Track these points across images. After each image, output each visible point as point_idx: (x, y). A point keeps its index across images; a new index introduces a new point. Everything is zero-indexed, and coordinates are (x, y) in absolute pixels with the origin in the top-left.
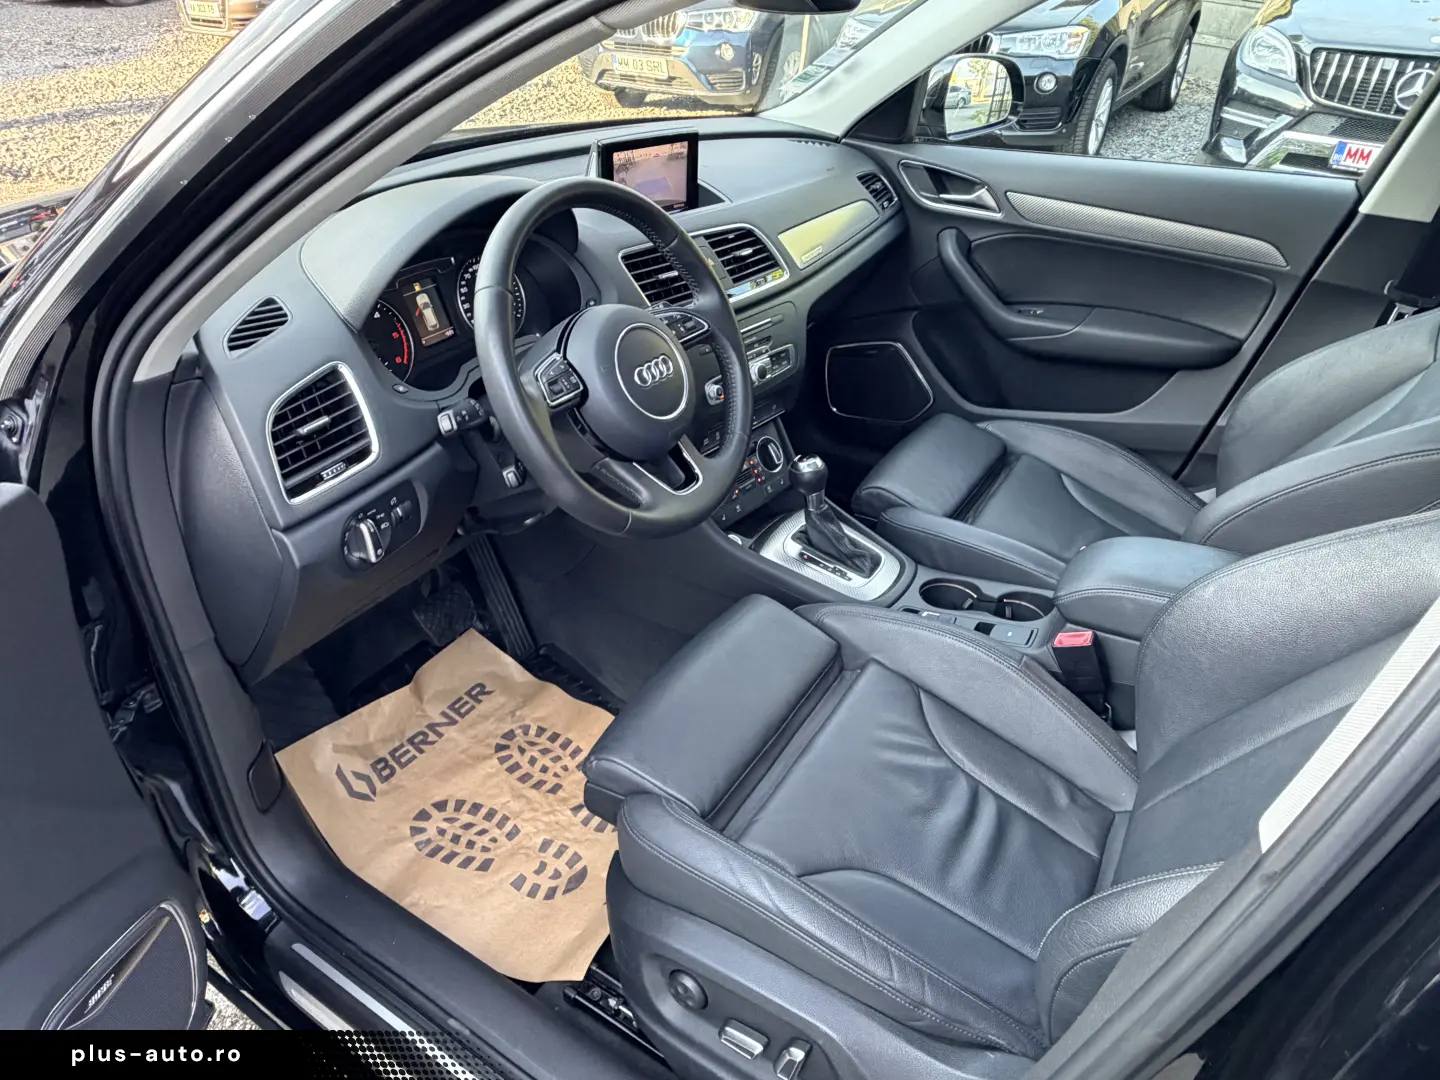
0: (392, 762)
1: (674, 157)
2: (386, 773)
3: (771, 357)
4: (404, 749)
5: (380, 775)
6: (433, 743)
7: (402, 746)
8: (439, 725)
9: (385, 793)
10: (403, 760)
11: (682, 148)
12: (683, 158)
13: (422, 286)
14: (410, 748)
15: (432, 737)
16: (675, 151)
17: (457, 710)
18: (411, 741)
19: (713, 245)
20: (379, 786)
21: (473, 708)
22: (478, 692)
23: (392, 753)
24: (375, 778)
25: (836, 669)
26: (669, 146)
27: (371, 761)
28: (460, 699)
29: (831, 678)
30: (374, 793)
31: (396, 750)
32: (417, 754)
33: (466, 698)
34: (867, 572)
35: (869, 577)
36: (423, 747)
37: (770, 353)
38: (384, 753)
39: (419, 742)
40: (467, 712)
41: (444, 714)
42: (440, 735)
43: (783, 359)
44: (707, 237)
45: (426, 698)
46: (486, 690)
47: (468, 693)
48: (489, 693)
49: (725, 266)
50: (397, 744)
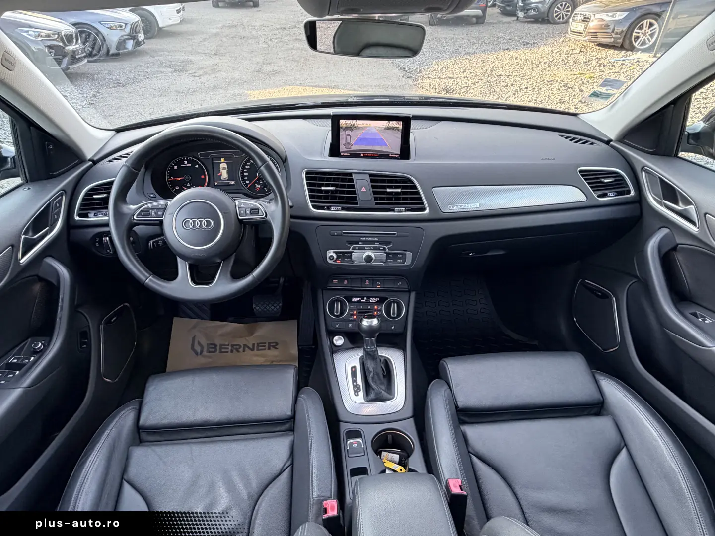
0: (218, 348)
1: (388, 128)
2: (210, 350)
3: (388, 254)
4: (228, 347)
5: (208, 349)
6: (238, 352)
7: (228, 345)
8: (249, 348)
9: (204, 357)
10: (223, 350)
11: (399, 125)
12: (398, 130)
13: (225, 160)
14: (230, 348)
15: (241, 350)
16: (392, 125)
17: (260, 346)
18: (232, 346)
19: (372, 181)
20: (205, 353)
21: (265, 350)
22: (273, 346)
23: (221, 345)
24: (205, 349)
25: (287, 426)
26: (387, 122)
27: (209, 342)
28: (265, 343)
29: (278, 429)
30: (201, 354)
31: (225, 345)
32: (229, 352)
33: (267, 345)
34: (369, 399)
35: (367, 402)
36: (234, 351)
37: (387, 251)
38: (218, 342)
39: (236, 348)
40: (261, 350)
41: (253, 345)
42: (244, 351)
43: (400, 258)
44: (371, 175)
45: (254, 335)
46: (277, 347)
47: (269, 343)
48: (276, 348)
49: (374, 195)
50: (227, 343)
